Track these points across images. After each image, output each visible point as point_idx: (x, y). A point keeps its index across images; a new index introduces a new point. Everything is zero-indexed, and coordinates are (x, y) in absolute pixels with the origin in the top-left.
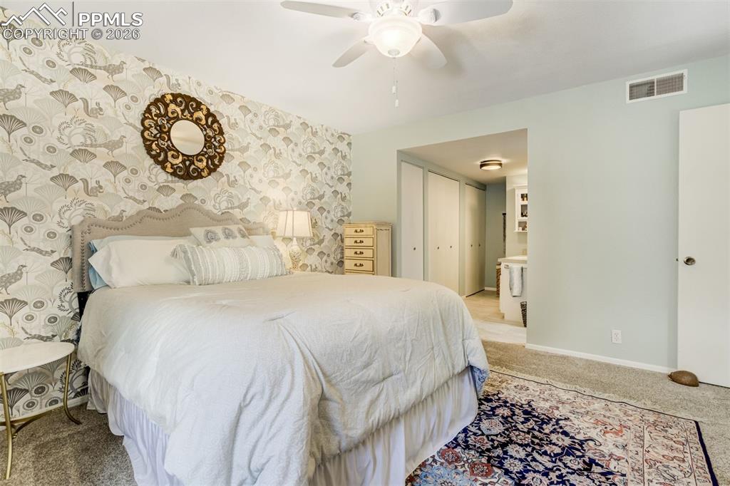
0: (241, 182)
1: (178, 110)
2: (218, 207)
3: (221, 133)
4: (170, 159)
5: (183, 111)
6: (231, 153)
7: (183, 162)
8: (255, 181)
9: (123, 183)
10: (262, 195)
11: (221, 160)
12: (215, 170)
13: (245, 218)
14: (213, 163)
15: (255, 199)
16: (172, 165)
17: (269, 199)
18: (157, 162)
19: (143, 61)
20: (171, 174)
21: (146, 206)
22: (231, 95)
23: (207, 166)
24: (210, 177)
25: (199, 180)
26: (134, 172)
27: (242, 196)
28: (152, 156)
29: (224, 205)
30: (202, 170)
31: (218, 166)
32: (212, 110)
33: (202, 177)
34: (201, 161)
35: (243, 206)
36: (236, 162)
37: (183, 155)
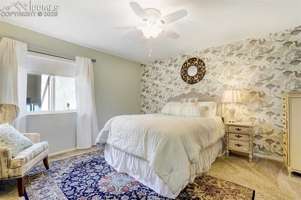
0: (213, 81)
1: (190, 64)
2: (203, 92)
3: (204, 65)
4: (187, 79)
5: (191, 64)
6: (208, 71)
7: (191, 79)
8: (220, 80)
9: (177, 88)
10: (223, 84)
11: (204, 75)
12: (201, 79)
13: (215, 95)
14: (201, 77)
15: (219, 87)
16: (188, 81)
17: (228, 85)
18: (184, 81)
19: (181, 55)
20: (188, 83)
21: (182, 93)
22: (208, 49)
23: (199, 78)
24: (200, 81)
25: (196, 84)
26: (180, 85)
27: (213, 86)
28: (183, 80)
29: (205, 91)
30: (197, 80)
31: (203, 77)
32: (200, 59)
33: (197, 82)
34: (197, 77)
35: (213, 90)
36: (210, 74)
37: (191, 77)
